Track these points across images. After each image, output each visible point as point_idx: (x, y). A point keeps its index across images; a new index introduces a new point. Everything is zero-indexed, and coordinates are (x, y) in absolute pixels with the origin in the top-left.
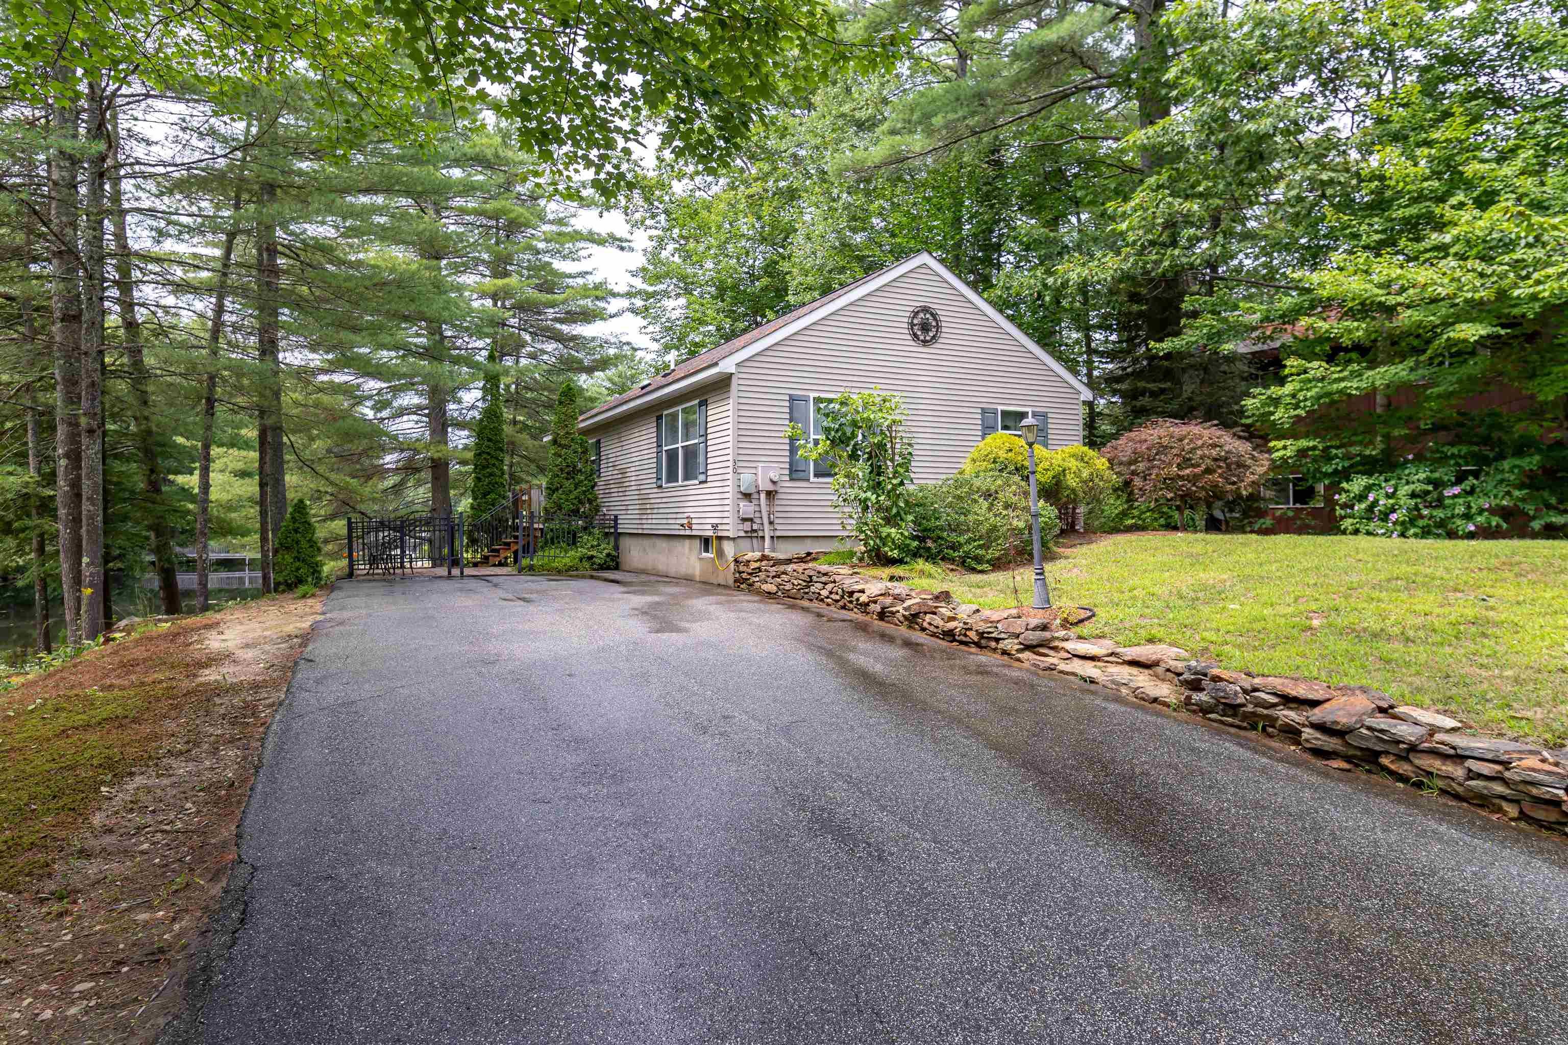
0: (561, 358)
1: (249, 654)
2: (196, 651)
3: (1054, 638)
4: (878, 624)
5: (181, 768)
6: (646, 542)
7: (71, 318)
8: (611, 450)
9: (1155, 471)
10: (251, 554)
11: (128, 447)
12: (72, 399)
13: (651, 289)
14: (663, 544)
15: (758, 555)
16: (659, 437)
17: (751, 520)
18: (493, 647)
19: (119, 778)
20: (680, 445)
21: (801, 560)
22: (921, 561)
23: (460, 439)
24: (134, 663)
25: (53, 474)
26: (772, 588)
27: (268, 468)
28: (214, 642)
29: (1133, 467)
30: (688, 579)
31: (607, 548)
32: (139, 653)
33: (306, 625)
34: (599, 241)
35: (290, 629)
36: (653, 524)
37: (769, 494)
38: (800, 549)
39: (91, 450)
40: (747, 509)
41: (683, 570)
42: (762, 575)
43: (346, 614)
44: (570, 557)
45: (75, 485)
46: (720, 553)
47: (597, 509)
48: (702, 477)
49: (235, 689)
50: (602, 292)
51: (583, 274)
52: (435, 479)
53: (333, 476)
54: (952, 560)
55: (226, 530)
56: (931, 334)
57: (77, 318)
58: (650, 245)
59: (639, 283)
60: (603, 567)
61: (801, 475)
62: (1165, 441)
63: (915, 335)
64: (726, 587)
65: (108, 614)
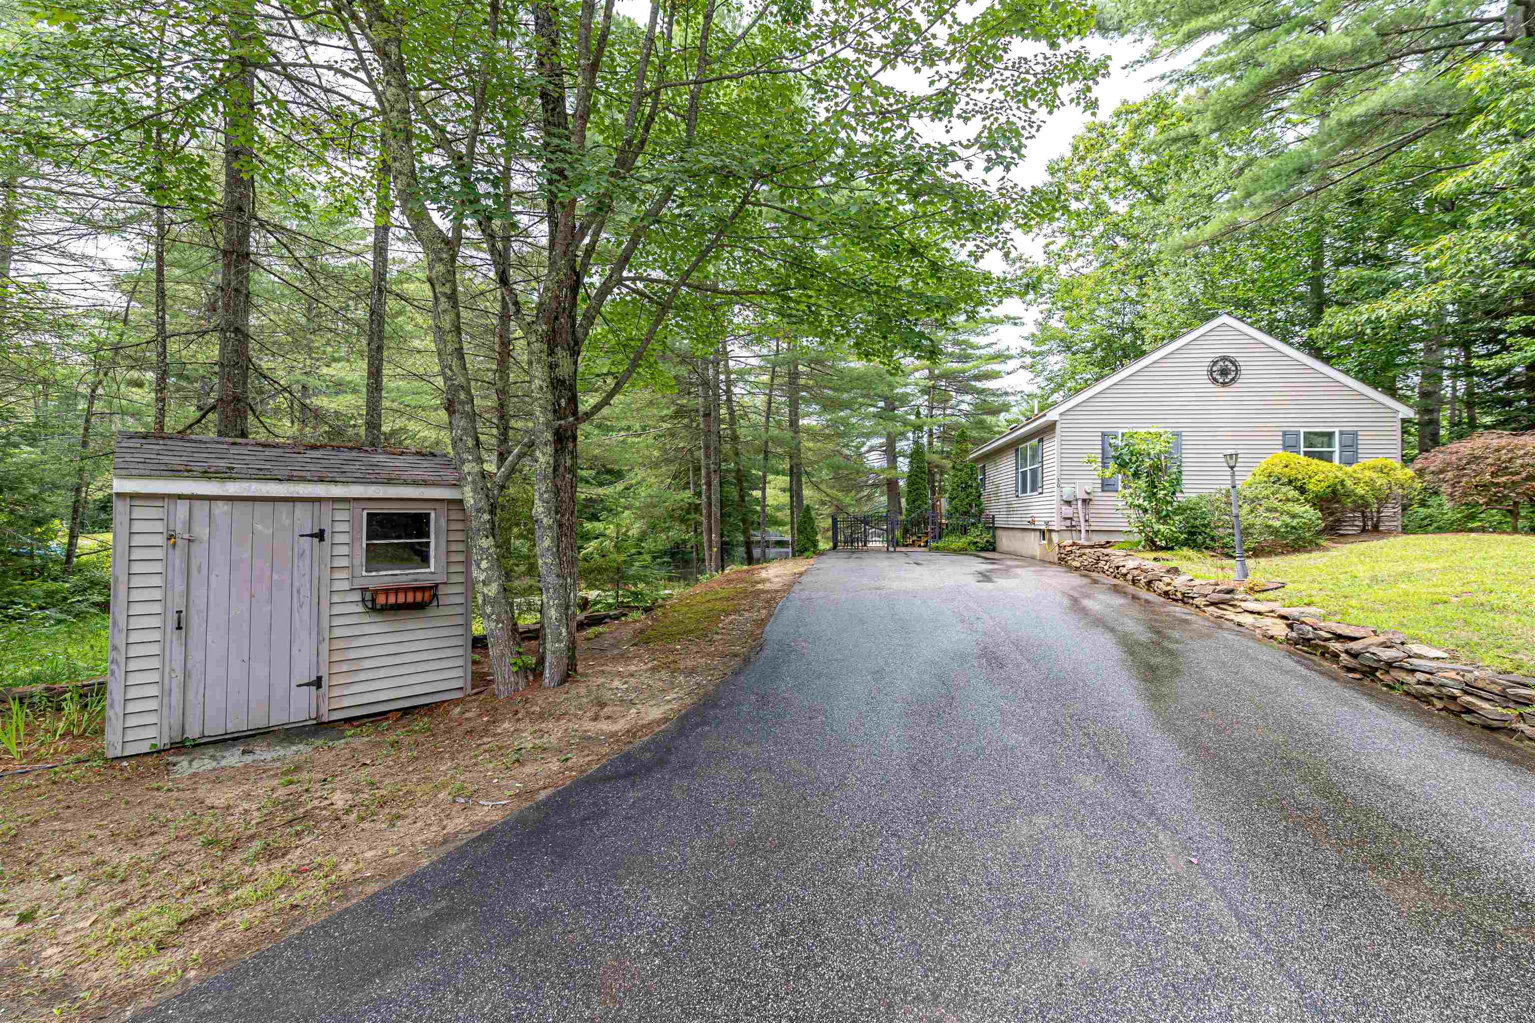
0: (975, 405)
1: (776, 580)
2: (756, 577)
3: (1234, 599)
4: (1131, 588)
5: (747, 615)
6: (1010, 533)
7: (707, 415)
8: (991, 471)
9: (1465, 479)
10: (788, 538)
11: (731, 478)
12: (707, 456)
13: (1037, 349)
14: (1019, 534)
15: (1070, 542)
16: (1017, 463)
17: (1071, 519)
18: (885, 583)
19: (726, 616)
20: (1029, 468)
21: (1102, 546)
22: (1185, 548)
23: (903, 465)
24: (733, 580)
25: (700, 492)
26: (1076, 564)
27: (794, 487)
28: (764, 574)
29: (1441, 476)
30: (1033, 558)
31: (987, 537)
32: (734, 576)
33: (803, 569)
34: (999, 322)
35: (796, 571)
36: (1015, 521)
37: (1084, 501)
38: (1103, 539)
39: (715, 482)
40: (1068, 511)
41: (1030, 552)
42: (1073, 556)
43: (823, 565)
44: (963, 542)
45: (709, 498)
46: (1050, 541)
47: (981, 511)
48: (1040, 490)
49: (767, 592)
50: (1001, 357)
51: (990, 345)
52: (889, 491)
53: (828, 491)
54: (1213, 549)
55: (777, 523)
56: (1230, 377)
57: (709, 415)
58: (1040, 318)
59: (1028, 346)
60: (983, 550)
61: (1111, 488)
62: (1478, 453)
63: (1215, 379)
64: (1054, 563)
65: (722, 560)
